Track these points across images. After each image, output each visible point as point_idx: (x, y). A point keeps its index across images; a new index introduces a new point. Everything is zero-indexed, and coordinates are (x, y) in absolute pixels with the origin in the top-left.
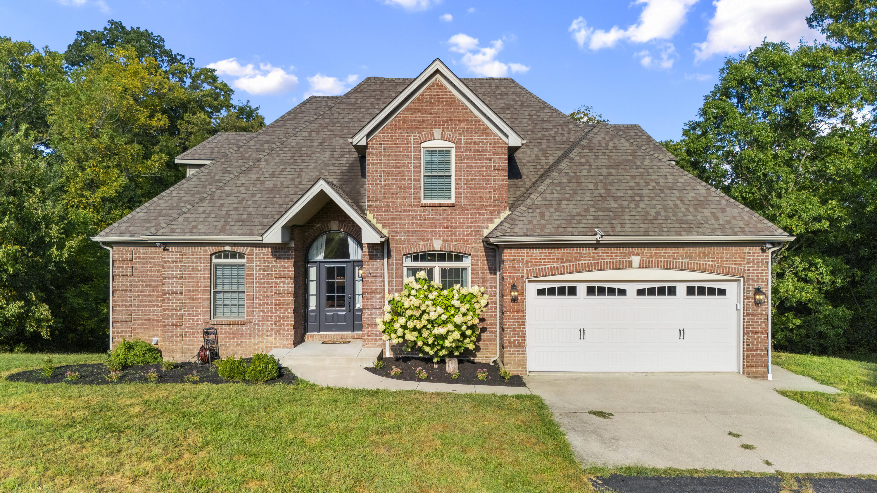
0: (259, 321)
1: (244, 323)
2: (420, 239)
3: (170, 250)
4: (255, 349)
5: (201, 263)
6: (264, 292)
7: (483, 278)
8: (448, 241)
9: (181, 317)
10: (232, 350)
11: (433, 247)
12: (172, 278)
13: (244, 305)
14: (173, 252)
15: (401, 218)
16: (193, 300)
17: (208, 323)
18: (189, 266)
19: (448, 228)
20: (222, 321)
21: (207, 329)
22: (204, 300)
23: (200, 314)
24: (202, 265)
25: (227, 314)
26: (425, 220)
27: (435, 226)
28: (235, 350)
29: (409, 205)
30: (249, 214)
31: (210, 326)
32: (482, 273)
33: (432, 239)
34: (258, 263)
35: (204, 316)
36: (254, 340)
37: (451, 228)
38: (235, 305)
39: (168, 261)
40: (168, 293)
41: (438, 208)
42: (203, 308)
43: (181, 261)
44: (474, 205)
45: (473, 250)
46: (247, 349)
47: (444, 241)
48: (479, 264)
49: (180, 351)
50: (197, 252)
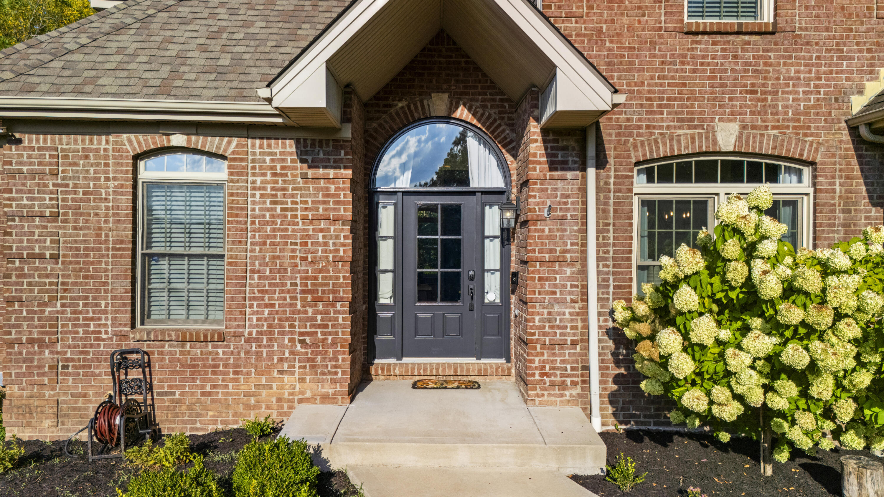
0: (259, 333)
1: (222, 338)
2: (680, 120)
3: (26, 143)
4: (248, 407)
5: (107, 179)
6: (274, 258)
7: (846, 225)
8: (754, 127)
9: (54, 321)
10: (190, 408)
11: (715, 142)
12: (32, 216)
13: (222, 291)
14: (33, 149)
15: (632, 63)
16: (86, 277)
17: (124, 337)
18: (75, 186)
19: (755, 92)
20: (163, 332)
21: (122, 353)
22: (116, 277)
23: (105, 312)
24: (111, 184)
25: (179, 313)
26: (695, 71)
27: (722, 85)
28: (198, 408)
29: (654, 29)
30: (237, 59)
31: (132, 345)
32: (843, 211)
33: (712, 120)
34: (259, 180)
35: (114, 319)
36: (247, 381)
37: (764, 93)
38: (200, 290)
39: (20, 172)
40: (20, 257)
41: (731, 38)
42: (114, 298)
43: (54, 174)
44: (827, 30)
45: (822, 149)
46: (228, 407)
47: (744, 127)
48: (838, 188)
49: (50, 411)
50: (97, 150)
